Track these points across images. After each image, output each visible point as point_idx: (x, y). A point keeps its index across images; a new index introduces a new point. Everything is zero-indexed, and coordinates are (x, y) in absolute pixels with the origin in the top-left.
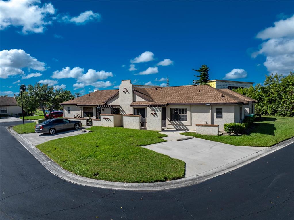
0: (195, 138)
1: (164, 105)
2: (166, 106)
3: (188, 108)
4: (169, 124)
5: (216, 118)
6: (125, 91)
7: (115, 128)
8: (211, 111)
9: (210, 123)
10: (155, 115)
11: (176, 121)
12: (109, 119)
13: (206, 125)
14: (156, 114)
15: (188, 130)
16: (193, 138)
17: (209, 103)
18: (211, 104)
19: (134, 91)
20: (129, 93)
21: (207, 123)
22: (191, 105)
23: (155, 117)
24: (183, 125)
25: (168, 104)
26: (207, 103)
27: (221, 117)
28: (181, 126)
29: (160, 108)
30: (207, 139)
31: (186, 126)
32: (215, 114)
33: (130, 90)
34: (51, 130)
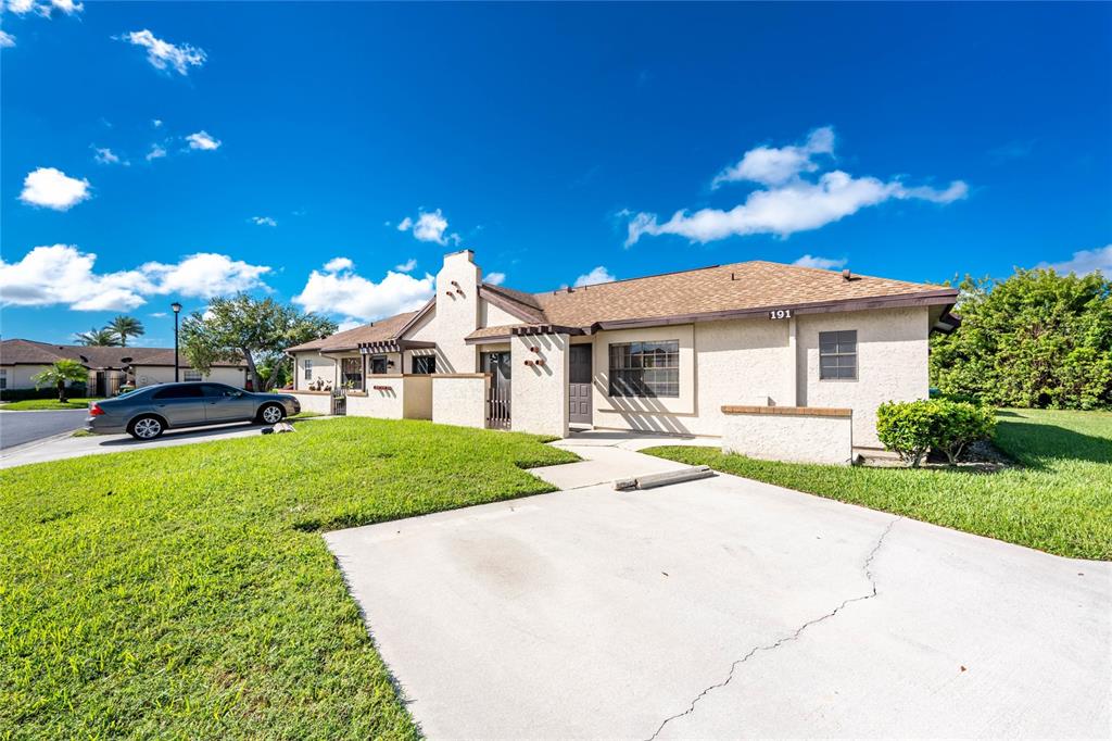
0: (724, 478)
1: (581, 332)
2: (588, 332)
3: (684, 336)
4: (601, 411)
5: (822, 378)
6: (453, 289)
7: (409, 422)
8: (792, 340)
9: (788, 400)
10: (539, 367)
11: (636, 398)
12: (390, 389)
13: (772, 410)
14: (542, 363)
15: (691, 437)
16: (712, 475)
17: (784, 308)
18: (794, 309)
19: (482, 290)
20: (464, 297)
21: (770, 401)
22: (693, 324)
23: (539, 374)
24: (664, 412)
25: (597, 327)
26: (776, 308)
27: (850, 373)
28: (654, 417)
29: (564, 339)
30: (791, 486)
31: (679, 418)
32: (813, 355)
33: (470, 287)
34: (143, 423)
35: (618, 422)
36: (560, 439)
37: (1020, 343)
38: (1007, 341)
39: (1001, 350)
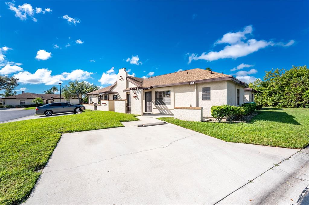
0: (170, 125)
1: (147, 89)
2: (149, 89)
3: (171, 89)
4: (154, 109)
5: (202, 100)
6: (121, 78)
7: (110, 112)
8: (195, 90)
9: (194, 106)
10: (136, 98)
11: (161, 105)
12: (106, 104)
14: (137, 97)
16: (166, 124)
17: (193, 82)
18: (195, 82)
19: (127, 78)
20: (123, 80)
21: (191, 106)
22: (173, 86)
23: (136, 99)
24: (167, 109)
25: (151, 87)
26: (191, 82)
27: (209, 98)
28: (165, 110)
29: (141, 91)
30: (182, 126)
31: (171, 110)
32: (200, 94)
33: (125, 78)
34: (47, 112)
35: (157, 112)
36: (140, 116)
37: (291, 88)
38: (287, 88)
39: (285, 91)
